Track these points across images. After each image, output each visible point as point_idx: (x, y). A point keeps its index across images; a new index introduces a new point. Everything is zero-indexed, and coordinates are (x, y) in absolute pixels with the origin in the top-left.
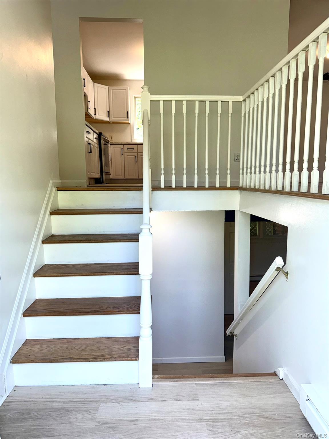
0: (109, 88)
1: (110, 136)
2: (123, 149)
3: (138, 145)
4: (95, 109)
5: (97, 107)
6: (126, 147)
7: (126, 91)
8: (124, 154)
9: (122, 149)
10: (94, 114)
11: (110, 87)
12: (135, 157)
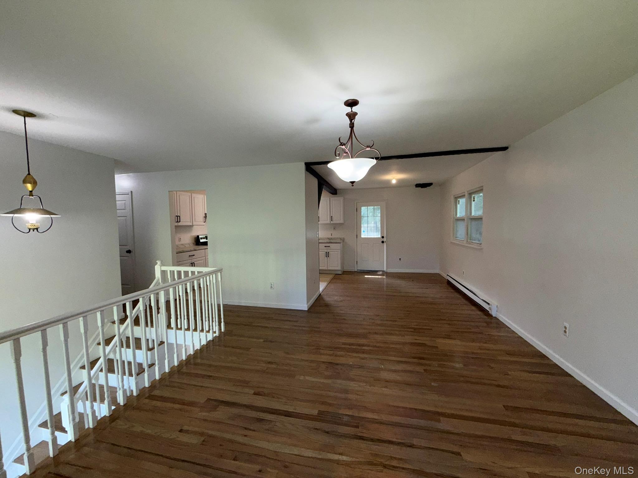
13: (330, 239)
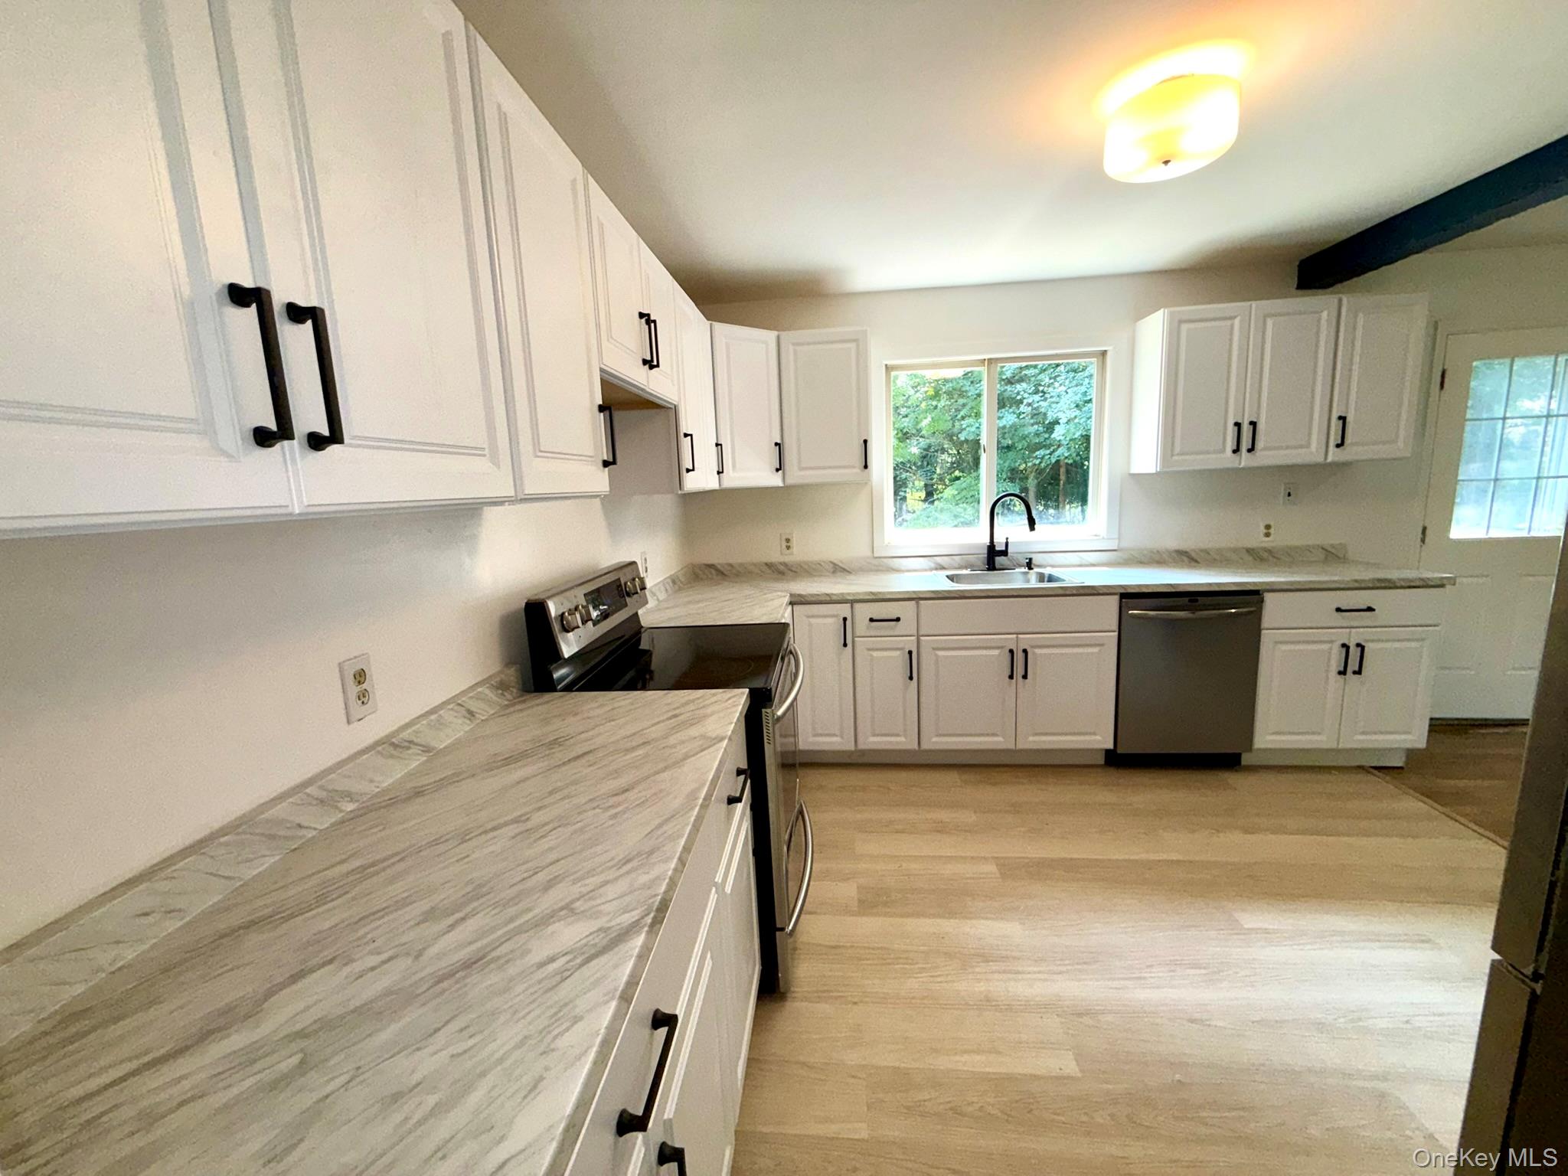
0: (778, 338)
1: (784, 538)
2: (848, 623)
3: (922, 602)
4: (717, 445)
5: (729, 436)
6: (864, 612)
7: (858, 346)
8: (853, 642)
9: (845, 619)
10: (716, 469)
11: (784, 335)
12: (907, 656)
13: (1265, 555)
